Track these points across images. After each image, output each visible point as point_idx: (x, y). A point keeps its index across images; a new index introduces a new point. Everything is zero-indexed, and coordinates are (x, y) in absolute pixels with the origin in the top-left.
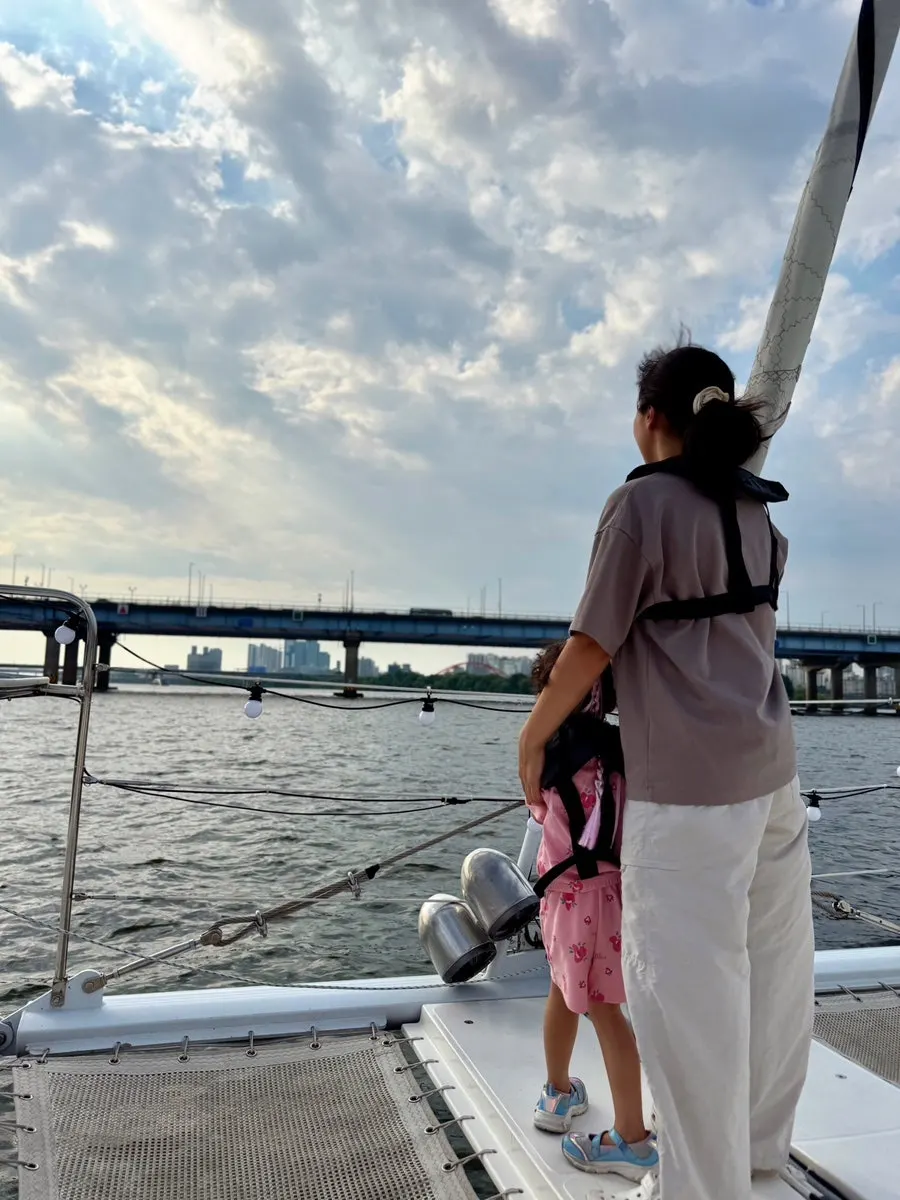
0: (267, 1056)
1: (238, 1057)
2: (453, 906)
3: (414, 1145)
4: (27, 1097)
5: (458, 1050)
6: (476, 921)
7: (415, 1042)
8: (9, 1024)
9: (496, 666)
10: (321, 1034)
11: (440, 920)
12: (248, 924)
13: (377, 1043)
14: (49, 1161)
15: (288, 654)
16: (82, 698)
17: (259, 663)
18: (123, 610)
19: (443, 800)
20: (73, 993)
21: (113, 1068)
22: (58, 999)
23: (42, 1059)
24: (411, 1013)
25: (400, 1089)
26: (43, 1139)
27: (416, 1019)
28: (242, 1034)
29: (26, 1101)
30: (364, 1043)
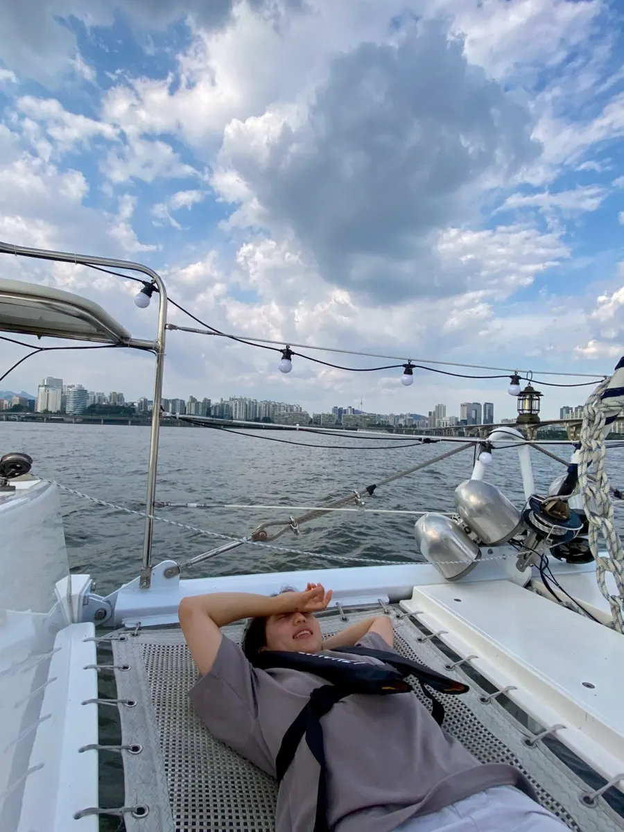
7: (418, 616)
8: (108, 602)
10: (345, 609)
12: (284, 526)
16: (158, 350)
20: (157, 576)
22: (146, 583)
23: (136, 632)
26: (143, 713)
27: (409, 597)
29: (125, 672)
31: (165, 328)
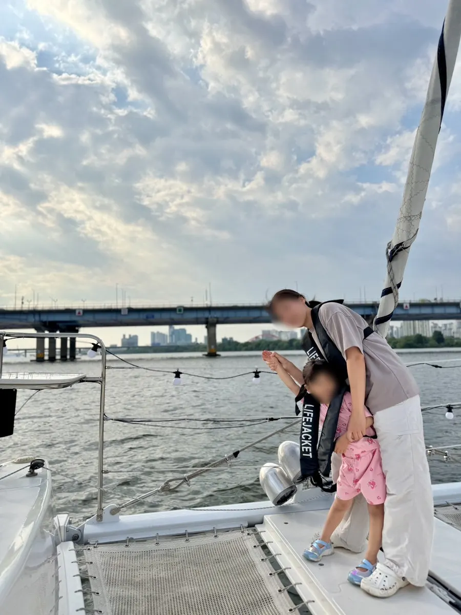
0: (195, 542)
1: (181, 543)
2: (275, 468)
3: (264, 581)
4: (91, 563)
5: (281, 536)
6: (286, 475)
7: (262, 533)
8: (80, 530)
9: (277, 335)
10: (218, 531)
11: (270, 476)
12: (182, 481)
13: (244, 534)
14: (104, 591)
15: (171, 336)
16: (101, 382)
17: (157, 341)
18: (79, 313)
19: (267, 419)
20: (106, 515)
21: (127, 549)
22: (100, 517)
23: (95, 546)
24: (259, 520)
25: (257, 555)
26: (101, 582)
27: (261, 522)
28: (182, 531)
29: (91, 565)
30: (238, 534)
31: (105, 368)
